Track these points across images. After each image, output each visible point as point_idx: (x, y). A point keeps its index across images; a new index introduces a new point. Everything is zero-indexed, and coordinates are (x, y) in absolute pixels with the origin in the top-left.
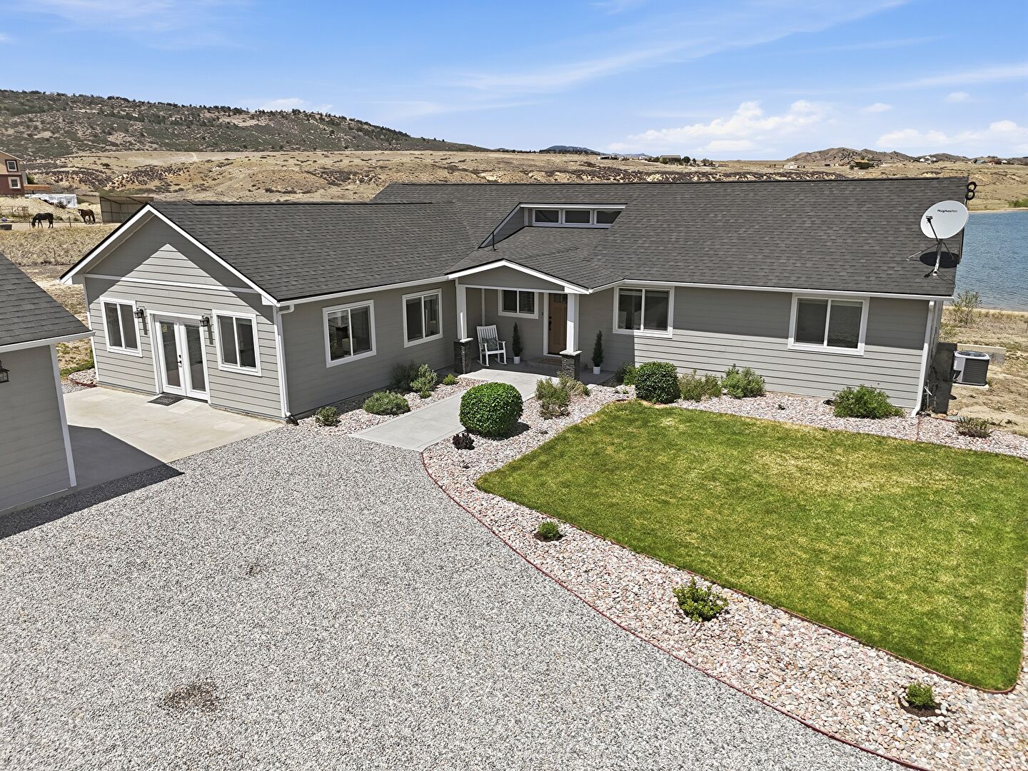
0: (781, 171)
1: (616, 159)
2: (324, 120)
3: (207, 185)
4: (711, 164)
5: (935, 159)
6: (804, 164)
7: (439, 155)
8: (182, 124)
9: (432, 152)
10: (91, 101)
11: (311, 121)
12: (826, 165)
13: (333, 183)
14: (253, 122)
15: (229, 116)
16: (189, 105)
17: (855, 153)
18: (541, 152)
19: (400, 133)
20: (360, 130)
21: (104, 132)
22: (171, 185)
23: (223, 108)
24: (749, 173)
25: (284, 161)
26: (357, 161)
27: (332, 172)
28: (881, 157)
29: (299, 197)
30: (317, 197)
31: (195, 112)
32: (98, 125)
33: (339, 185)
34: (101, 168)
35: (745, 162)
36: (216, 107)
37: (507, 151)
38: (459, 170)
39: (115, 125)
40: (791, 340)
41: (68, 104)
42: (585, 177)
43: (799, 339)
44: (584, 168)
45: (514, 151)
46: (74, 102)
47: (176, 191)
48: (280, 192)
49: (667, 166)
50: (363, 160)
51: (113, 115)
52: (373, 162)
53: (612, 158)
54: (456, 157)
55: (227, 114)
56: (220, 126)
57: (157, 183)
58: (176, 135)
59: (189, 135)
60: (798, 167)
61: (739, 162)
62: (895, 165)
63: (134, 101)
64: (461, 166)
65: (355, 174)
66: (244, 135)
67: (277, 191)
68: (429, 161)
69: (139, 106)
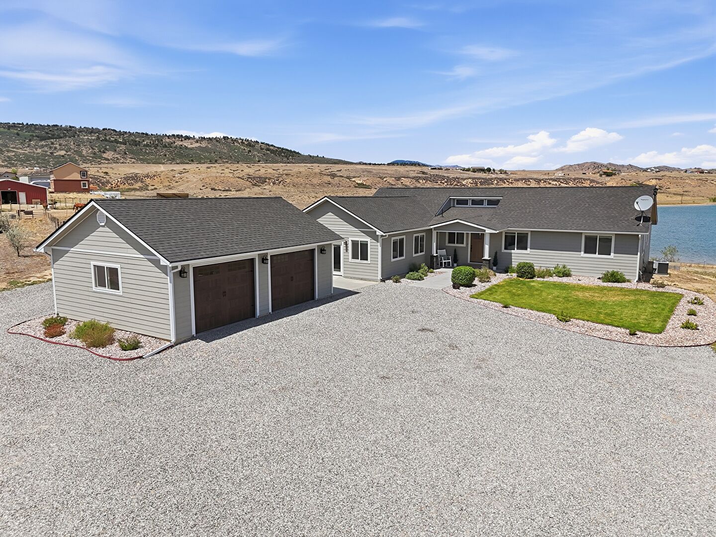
0: (553, 177)
1: (441, 169)
2: (244, 143)
3: (172, 186)
4: (506, 172)
5: (658, 170)
6: (568, 173)
7: (323, 166)
8: (151, 146)
9: (318, 165)
10: (92, 131)
11: (236, 144)
12: (583, 174)
13: (255, 185)
14: (198, 145)
15: (182, 141)
16: (155, 134)
17: (602, 165)
18: (389, 164)
19: (294, 152)
20: (268, 150)
21: (100, 151)
22: (148, 186)
23: (178, 135)
24: (531, 179)
25: (222, 170)
26: (270, 171)
27: (254, 178)
28: (621, 169)
29: (233, 194)
30: (245, 194)
31: (159, 138)
32: (96, 147)
33: (259, 186)
34: (102, 175)
35: (528, 171)
36: (173, 135)
37: (366, 164)
38: (337, 176)
39: (108, 147)
40: (582, 253)
41: (76, 133)
42: (421, 181)
43: (585, 252)
44: (420, 175)
45: (370, 164)
46: (80, 132)
47: (152, 190)
48: (220, 190)
49: (476, 174)
50: (274, 170)
51: (106, 140)
52: (281, 171)
53: (438, 169)
54: (335, 168)
55: (180, 139)
56: (176, 147)
57: (140, 184)
58: (147, 153)
59: (156, 153)
60: (564, 175)
61: (524, 171)
62: (630, 174)
63: (120, 131)
64: (339, 174)
65: (269, 179)
66: (192, 153)
67: (219, 190)
68: (317, 170)
69: (123, 135)
